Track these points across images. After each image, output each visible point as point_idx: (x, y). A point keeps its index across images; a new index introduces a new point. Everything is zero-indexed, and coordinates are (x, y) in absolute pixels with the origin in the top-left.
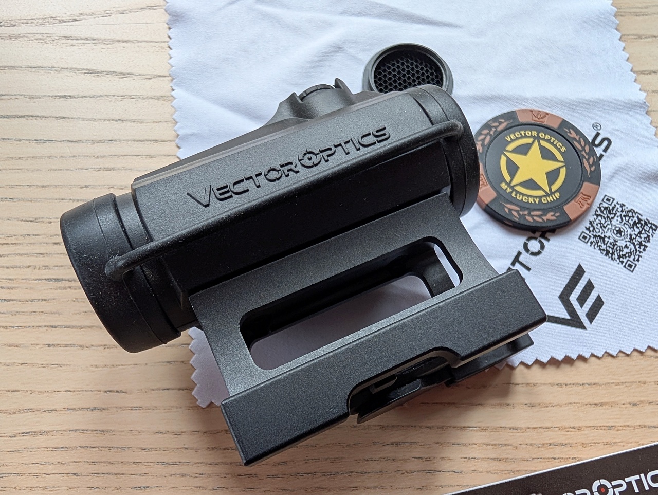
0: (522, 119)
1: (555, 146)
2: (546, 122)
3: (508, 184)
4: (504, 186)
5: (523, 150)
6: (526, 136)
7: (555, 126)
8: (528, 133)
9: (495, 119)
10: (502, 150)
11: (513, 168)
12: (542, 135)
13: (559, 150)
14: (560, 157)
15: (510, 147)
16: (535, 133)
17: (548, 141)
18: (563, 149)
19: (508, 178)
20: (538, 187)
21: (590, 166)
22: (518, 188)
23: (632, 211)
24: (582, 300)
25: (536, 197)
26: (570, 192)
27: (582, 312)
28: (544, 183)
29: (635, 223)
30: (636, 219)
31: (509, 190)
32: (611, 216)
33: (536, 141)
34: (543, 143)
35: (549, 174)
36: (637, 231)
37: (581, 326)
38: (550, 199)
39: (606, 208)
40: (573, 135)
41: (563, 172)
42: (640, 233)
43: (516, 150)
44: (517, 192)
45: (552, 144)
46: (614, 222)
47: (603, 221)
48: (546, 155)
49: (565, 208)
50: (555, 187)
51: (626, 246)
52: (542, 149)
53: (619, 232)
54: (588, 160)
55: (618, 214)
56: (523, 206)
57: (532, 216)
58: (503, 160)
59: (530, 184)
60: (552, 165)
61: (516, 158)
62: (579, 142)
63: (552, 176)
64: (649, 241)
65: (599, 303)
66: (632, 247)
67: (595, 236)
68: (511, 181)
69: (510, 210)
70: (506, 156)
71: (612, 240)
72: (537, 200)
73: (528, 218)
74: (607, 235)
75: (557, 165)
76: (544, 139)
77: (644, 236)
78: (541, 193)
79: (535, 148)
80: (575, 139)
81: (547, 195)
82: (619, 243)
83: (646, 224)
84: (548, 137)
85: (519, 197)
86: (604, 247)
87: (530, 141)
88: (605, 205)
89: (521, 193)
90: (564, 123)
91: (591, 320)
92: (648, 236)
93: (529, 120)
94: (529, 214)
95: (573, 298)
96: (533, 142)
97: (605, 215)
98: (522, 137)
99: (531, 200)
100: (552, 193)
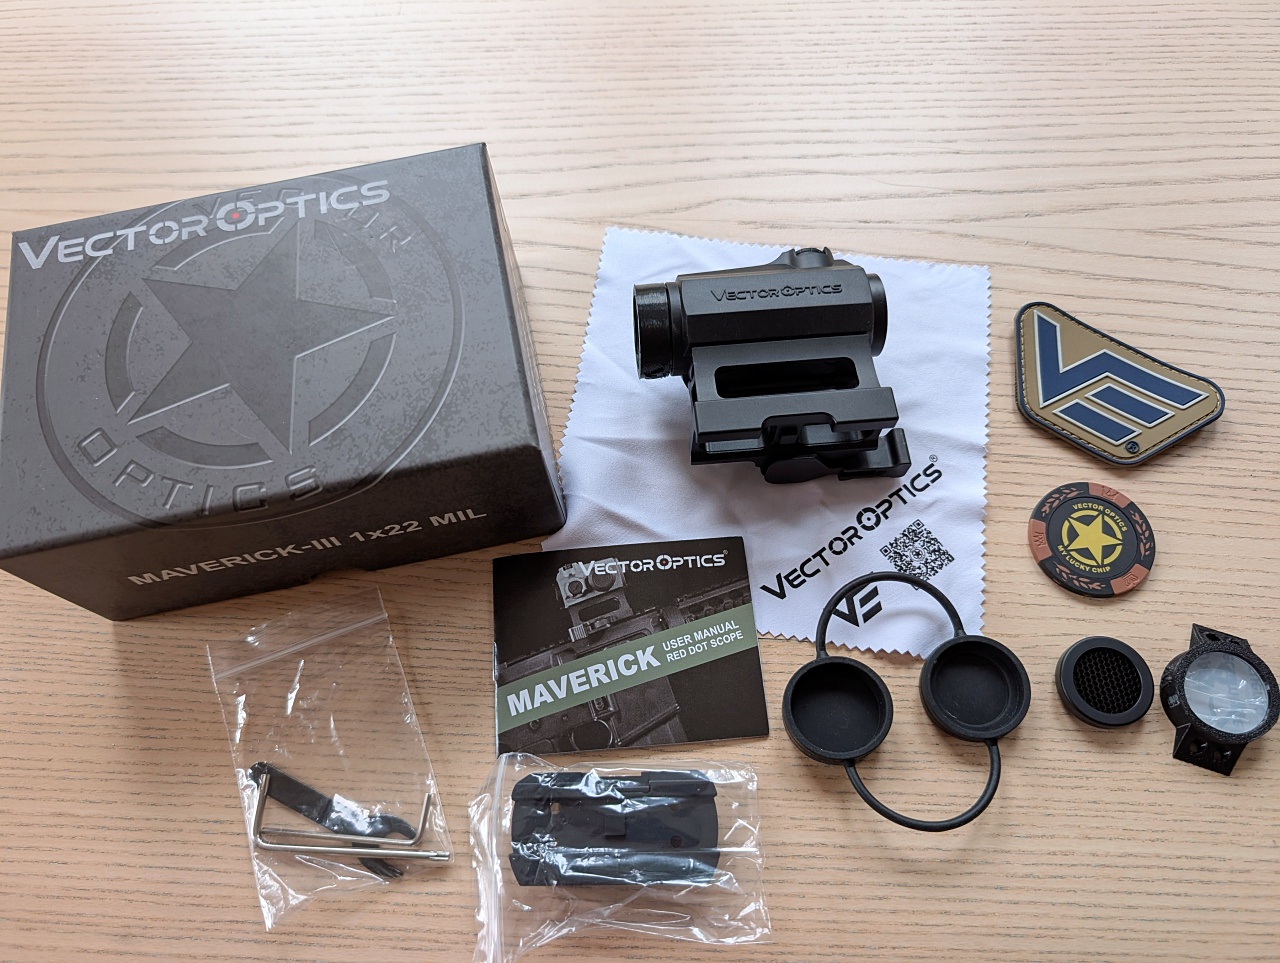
0: (1092, 492)
1: (1117, 524)
2: (1114, 500)
3: (1065, 547)
4: (1061, 548)
5: (1087, 521)
6: (1092, 509)
7: (1122, 505)
8: (1095, 506)
9: (1068, 487)
10: (1067, 516)
11: (1073, 535)
12: (1108, 511)
13: (1120, 528)
14: (1119, 536)
15: (1075, 515)
16: (1101, 508)
17: (1112, 518)
18: (1124, 529)
19: (1066, 542)
20: (1092, 557)
21: (1146, 550)
22: (1073, 554)
23: (935, 540)
24: (863, 602)
25: (1088, 565)
26: (1120, 568)
27: (860, 611)
28: (1098, 555)
29: (934, 551)
30: (936, 547)
31: (1064, 553)
32: (915, 539)
33: (1101, 516)
34: (1107, 519)
35: (1105, 548)
36: (934, 557)
37: (856, 623)
38: (1100, 570)
39: (913, 531)
40: (1137, 518)
41: (1119, 549)
42: (936, 559)
43: (1079, 519)
44: (1072, 557)
45: (1115, 521)
46: (916, 544)
47: (907, 541)
48: (1107, 530)
49: (1112, 582)
50: (1107, 561)
51: (919, 568)
52: (1105, 523)
53: (918, 554)
54: (1145, 545)
55: (923, 539)
56: (1074, 570)
57: (1080, 581)
58: (1066, 524)
59: (1086, 553)
60: (1110, 541)
61: (1077, 526)
62: (1141, 526)
63: (1107, 550)
64: (941, 568)
65: (878, 608)
66: (924, 569)
67: (895, 552)
68: (1068, 546)
69: (1061, 571)
70: (1069, 522)
71: (908, 559)
72: (1088, 569)
73: (1075, 582)
74: (906, 554)
75: (1114, 541)
76: (1108, 515)
77: (938, 563)
78: (1093, 563)
79: (1098, 522)
80: (1138, 523)
81: (1098, 566)
82: (914, 564)
83: (944, 554)
84: (1113, 514)
85: (1072, 562)
86: (899, 563)
87: (1095, 513)
88: (914, 528)
89: (1075, 559)
90: (1132, 505)
91: (865, 621)
92: (942, 565)
93: (1099, 495)
94: (1077, 580)
95: (857, 599)
96: (1098, 515)
97: (911, 536)
98: (1088, 509)
99: (1082, 567)
100: (1103, 566)
